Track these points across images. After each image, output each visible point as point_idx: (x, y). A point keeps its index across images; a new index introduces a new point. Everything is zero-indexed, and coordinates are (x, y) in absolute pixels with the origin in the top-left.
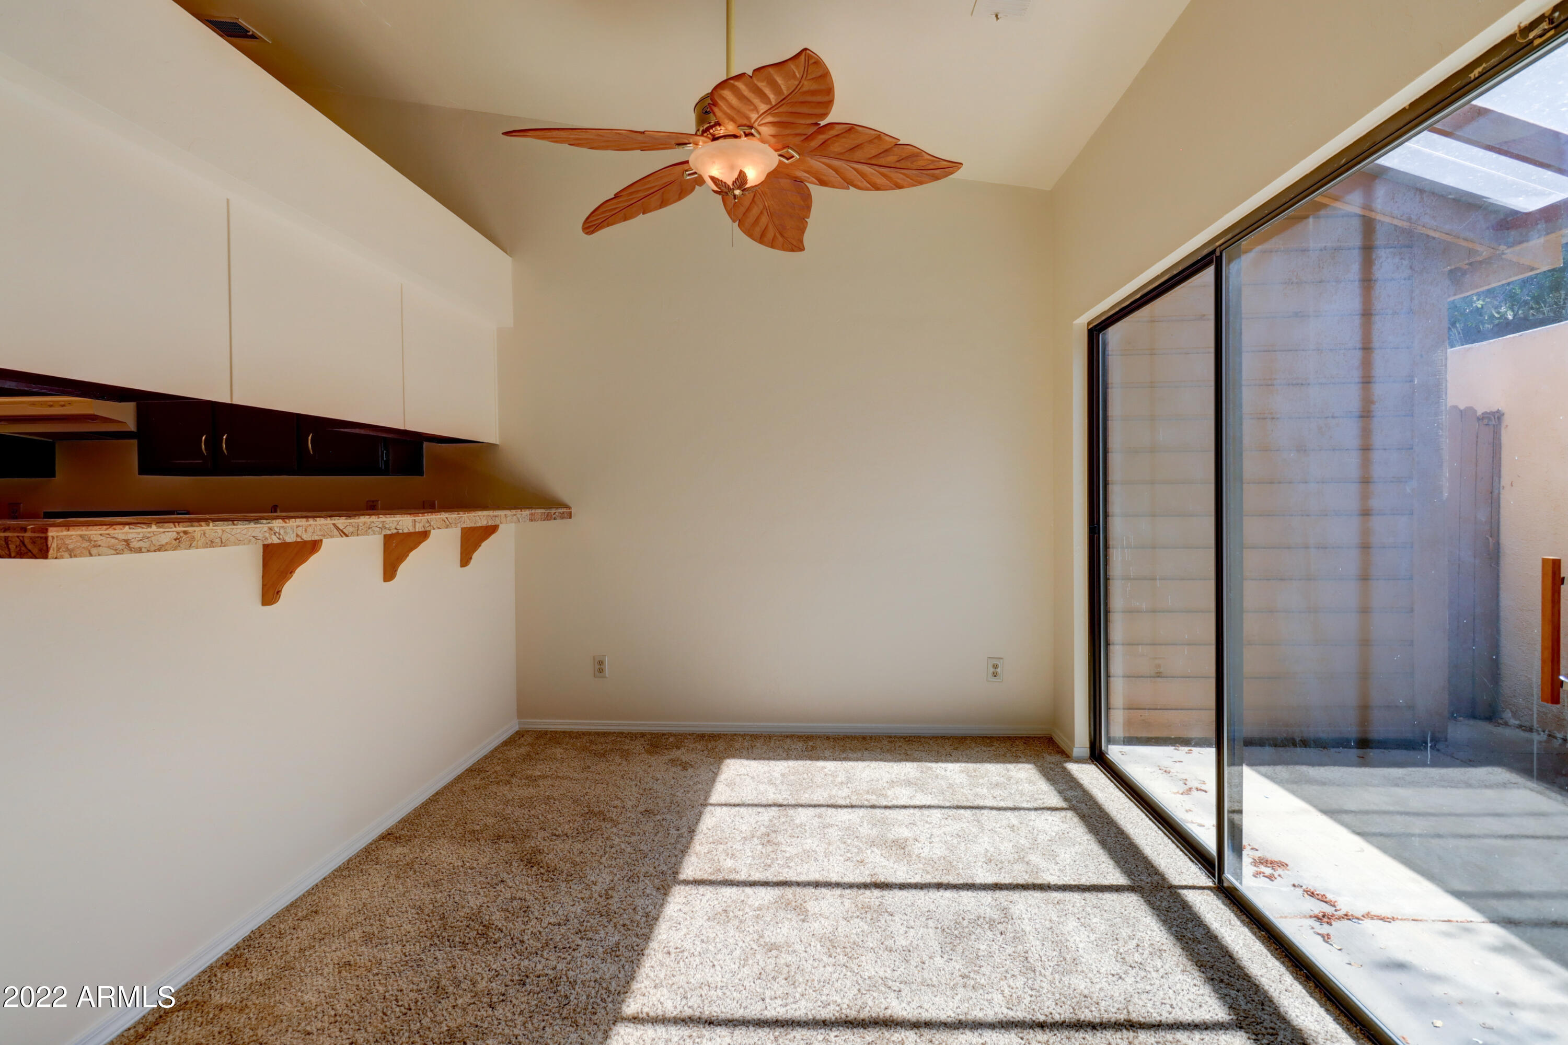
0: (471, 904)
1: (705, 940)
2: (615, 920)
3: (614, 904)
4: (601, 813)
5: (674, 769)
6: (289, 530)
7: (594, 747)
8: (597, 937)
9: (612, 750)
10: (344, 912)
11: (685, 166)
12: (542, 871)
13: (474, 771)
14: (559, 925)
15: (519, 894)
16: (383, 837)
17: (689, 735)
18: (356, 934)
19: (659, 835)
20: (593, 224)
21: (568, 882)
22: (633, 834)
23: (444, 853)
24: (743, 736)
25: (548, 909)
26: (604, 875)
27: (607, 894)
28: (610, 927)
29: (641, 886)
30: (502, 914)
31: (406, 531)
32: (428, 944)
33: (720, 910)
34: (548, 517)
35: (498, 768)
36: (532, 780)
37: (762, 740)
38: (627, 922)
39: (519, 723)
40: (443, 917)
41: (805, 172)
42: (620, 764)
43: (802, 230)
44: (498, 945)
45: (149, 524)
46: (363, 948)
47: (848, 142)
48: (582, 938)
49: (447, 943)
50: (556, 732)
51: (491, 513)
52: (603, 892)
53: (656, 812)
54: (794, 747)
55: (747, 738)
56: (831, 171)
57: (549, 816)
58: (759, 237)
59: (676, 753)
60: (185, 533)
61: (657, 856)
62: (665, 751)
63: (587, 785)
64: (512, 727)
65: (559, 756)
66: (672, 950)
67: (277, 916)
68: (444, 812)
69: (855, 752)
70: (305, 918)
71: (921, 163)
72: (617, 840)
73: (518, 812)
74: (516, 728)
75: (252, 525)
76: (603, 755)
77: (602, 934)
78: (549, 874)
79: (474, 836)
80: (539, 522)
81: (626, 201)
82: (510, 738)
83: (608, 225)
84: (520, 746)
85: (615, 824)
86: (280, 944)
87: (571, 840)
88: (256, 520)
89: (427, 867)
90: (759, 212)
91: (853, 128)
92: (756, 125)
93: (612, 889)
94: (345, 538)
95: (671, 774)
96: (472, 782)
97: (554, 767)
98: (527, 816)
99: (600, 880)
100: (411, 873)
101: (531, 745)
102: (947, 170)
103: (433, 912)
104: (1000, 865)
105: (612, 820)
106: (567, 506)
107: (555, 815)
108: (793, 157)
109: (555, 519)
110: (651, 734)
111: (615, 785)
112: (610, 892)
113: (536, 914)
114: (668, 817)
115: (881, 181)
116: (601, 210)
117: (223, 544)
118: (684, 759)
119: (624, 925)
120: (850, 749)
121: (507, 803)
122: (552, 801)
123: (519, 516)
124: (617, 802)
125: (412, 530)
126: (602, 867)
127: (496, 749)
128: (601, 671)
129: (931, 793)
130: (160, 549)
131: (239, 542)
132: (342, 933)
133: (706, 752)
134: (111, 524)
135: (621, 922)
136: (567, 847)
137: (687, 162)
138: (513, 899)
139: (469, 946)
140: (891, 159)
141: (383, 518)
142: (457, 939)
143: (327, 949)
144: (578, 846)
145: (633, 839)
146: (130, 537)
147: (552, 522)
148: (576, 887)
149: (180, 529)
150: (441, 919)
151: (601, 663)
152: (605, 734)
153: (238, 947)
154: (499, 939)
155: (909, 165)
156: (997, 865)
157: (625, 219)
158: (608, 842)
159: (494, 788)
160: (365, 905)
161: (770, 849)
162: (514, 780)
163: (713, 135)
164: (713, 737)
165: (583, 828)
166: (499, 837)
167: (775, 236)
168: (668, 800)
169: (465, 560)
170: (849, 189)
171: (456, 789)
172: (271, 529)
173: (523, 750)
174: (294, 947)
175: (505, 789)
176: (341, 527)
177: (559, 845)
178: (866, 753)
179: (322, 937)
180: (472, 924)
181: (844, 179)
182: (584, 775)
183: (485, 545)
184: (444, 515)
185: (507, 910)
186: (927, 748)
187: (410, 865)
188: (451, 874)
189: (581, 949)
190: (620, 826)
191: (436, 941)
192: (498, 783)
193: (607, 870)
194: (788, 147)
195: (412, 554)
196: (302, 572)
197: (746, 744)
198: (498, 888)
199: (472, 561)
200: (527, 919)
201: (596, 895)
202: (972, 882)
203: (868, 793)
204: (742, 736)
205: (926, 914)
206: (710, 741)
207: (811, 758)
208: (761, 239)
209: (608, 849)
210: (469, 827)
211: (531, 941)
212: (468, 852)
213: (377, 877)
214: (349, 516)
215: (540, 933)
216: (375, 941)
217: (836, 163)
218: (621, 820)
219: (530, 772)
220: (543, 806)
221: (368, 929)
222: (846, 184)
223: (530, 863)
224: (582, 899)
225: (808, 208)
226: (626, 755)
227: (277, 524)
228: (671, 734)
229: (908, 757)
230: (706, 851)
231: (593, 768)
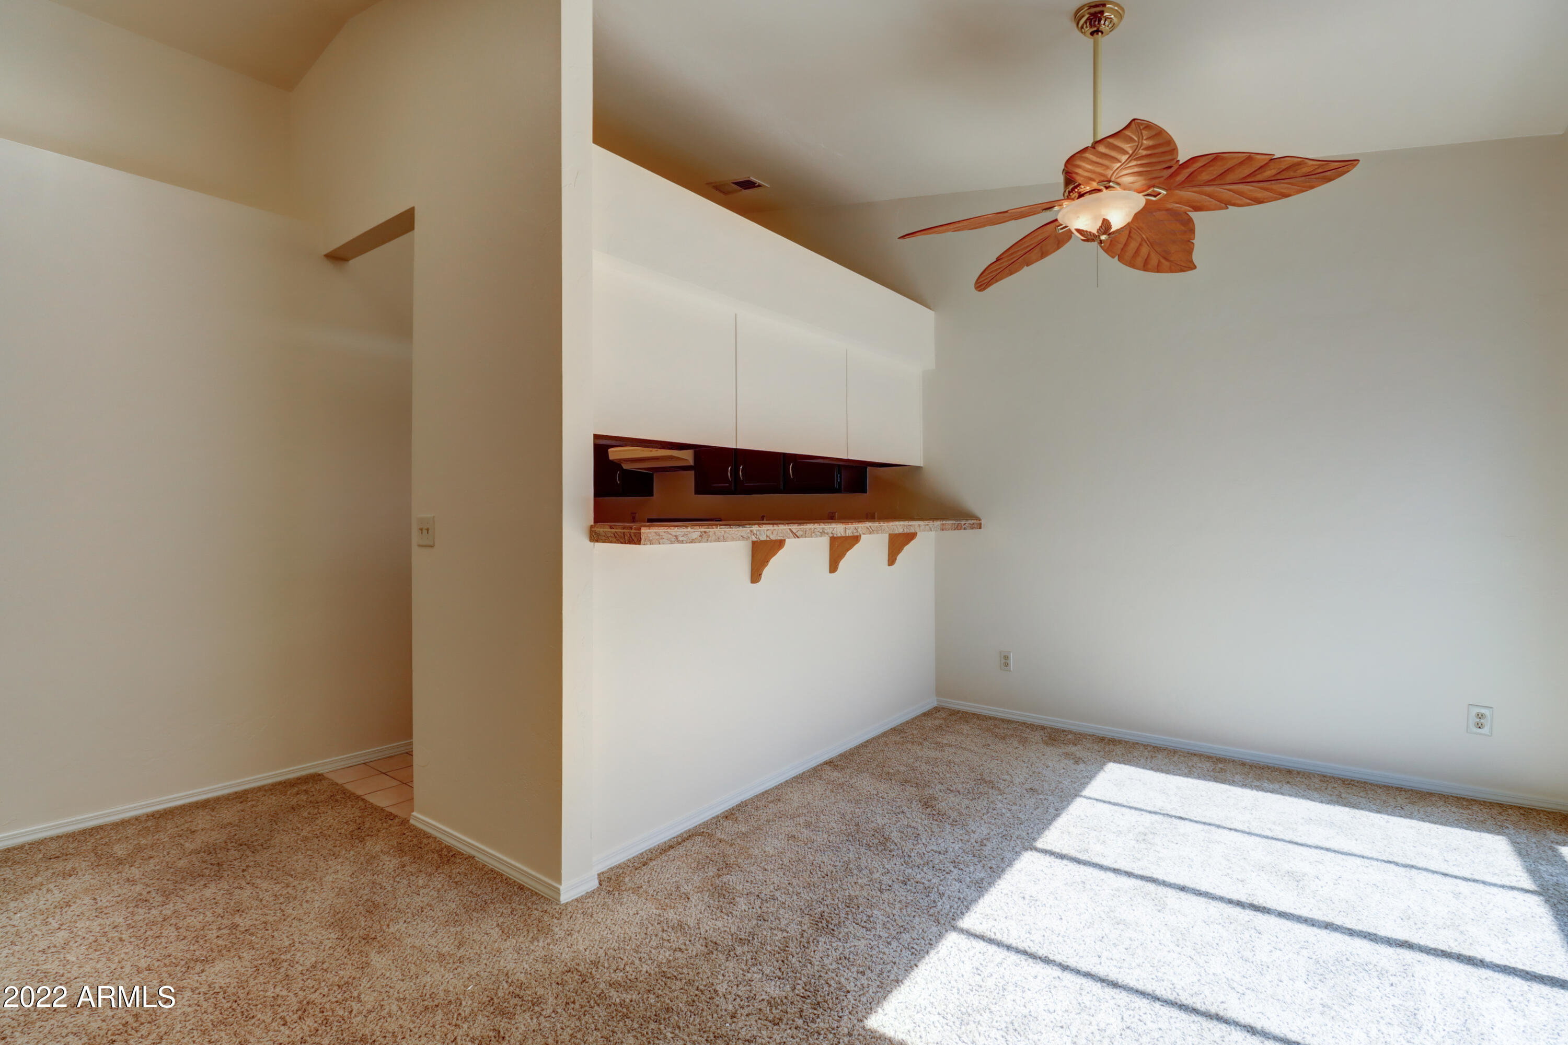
0: (878, 822)
1: (1059, 898)
2: (983, 862)
3: (987, 850)
4: (991, 782)
5: (1067, 761)
6: (762, 532)
7: (997, 730)
8: (967, 870)
9: (1012, 736)
10: (796, 805)
11: (1056, 223)
12: (934, 812)
13: (895, 731)
14: (940, 853)
15: (914, 824)
16: (826, 763)
17: (1089, 735)
18: (801, 820)
19: (1039, 810)
20: (984, 281)
21: (952, 825)
22: (1015, 804)
23: (865, 783)
24: (1146, 746)
25: (933, 840)
26: (982, 828)
27: (982, 842)
28: (979, 866)
29: (1012, 844)
30: (899, 834)
31: (839, 535)
32: (845, 839)
33: (1079, 880)
34: (958, 527)
35: (915, 732)
36: (940, 746)
37: (1166, 753)
38: (994, 867)
39: (938, 701)
40: (857, 825)
41: (1177, 203)
42: (1017, 748)
43: (1190, 251)
44: (892, 853)
45: (687, 527)
46: (804, 830)
47: (1217, 170)
48: (955, 867)
49: (857, 842)
50: (967, 713)
51: (906, 523)
52: (979, 840)
53: (1040, 792)
54: (1200, 765)
55: (1149, 749)
56: (1204, 197)
57: (948, 775)
58: (1142, 265)
59: (1072, 749)
60: (705, 532)
61: (1032, 826)
62: (1062, 745)
63: (984, 758)
64: (930, 703)
65: (965, 732)
66: (1027, 897)
67: (757, 796)
68: (870, 755)
69: (1272, 783)
70: (772, 802)
71: (1305, 170)
72: (1000, 805)
73: (924, 767)
74: (935, 704)
75: (741, 529)
76: (1004, 738)
77: (972, 869)
78: (939, 816)
79: (889, 776)
80: (950, 531)
81: (1009, 260)
82: (929, 711)
83: (997, 281)
84: (935, 719)
85: (1001, 792)
86: (756, 813)
87: (961, 796)
88: (743, 525)
89: (852, 789)
90: (1138, 245)
91: (1218, 156)
92: (1113, 179)
93: (988, 839)
94: (797, 539)
95: (1063, 765)
96: (894, 739)
97: (959, 739)
98: (930, 771)
99: (979, 831)
100: (841, 791)
101: (944, 719)
102: (1340, 170)
103: (851, 820)
104: (1420, 925)
105: (999, 789)
106: (978, 519)
107: (953, 775)
108: (1160, 194)
109: (965, 529)
110: (1051, 728)
111: (1008, 763)
112: (985, 841)
113: (924, 841)
114: (1050, 798)
115: (1260, 194)
116: (987, 272)
117: (725, 540)
118: (1078, 754)
119: (991, 868)
120: (1268, 779)
121: (917, 759)
122: (952, 764)
123: (931, 526)
124: (1006, 777)
125: (843, 535)
126: (982, 822)
127: (916, 718)
128: (1006, 665)
129: (1356, 840)
130: (692, 542)
131: (733, 539)
132: (793, 818)
133: (1102, 753)
134: (670, 526)
135: (989, 865)
136: (957, 800)
137: (1056, 220)
138: (908, 826)
139: (872, 848)
140: (1268, 173)
141: (822, 526)
142: (865, 841)
143: (783, 825)
144: (966, 802)
145: (1014, 808)
146: (678, 534)
147: (963, 531)
148: (958, 831)
149: (703, 530)
150: (856, 825)
151: (1006, 658)
152: (1009, 722)
153: (733, 809)
154: (894, 850)
155: (1291, 174)
156: (1416, 924)
157: (1011, 274)
158: (992, 805)
159: (909, 746)
160: (809, 803)
161: (1143, 846)
162: (925, 743)
163: (1079, 193)
164: (1112, 742)
165: (973, 790)
166: (906, 781)
167: (1159, 262)
168: (1054, 785)
169: (892, 561)
170: (1228, 208)
171: (882, 741)
172: (751, 531)
173: (937, 722)
174: (764, 818)
175: (917, 748)
176: (794, 531)
177: (952, 798)
178: (1286, 787)
179: (781, 816)
180: (877, 835)
181: (1221, 201)
182: (985, 750)
183: (906, 548)
184: (868, 524)
185: (903, 832)
186: (1371, 795)
187: (842, 785)
188: (868, 798)
189: (952, 874)
190: (1005, 796)
191: (851, 838)
192: (913, 743)
193: (987, 825)
194: (1154, 186)
195: (849, 553)
196: (774, 561)
197: (1146, 753)
198: (899, 816)
199: (897, 561)
200: (916, 842)
201: (973, 841)
202: (1375, 932)
203: (1274, 823)
204: (1144, 746)
205: (1302, 943)
206: (1109, 744)
207: (1216, 780)
208: (1145, 267)
209: (990, 810)
210: (886, 769)
211: (916, 858)
212: (882, 787)
213: (819, 787)
214: (800, 524)
215: (924, 854)
216: (812, 827)
217: (1208, 189)
218: (1007, 790)
219: (939, 740)
220: (945, 767)
221: (809, 819)
222: (1223, 205)
223: (926, 805)
224: (961, 840)
225: (1192, 231)
226: (1024, 741)
227: (755, 528)
228: (1070, 732)
229: (1340, 800)
230: (1079, 833)
231: (992, 747)
